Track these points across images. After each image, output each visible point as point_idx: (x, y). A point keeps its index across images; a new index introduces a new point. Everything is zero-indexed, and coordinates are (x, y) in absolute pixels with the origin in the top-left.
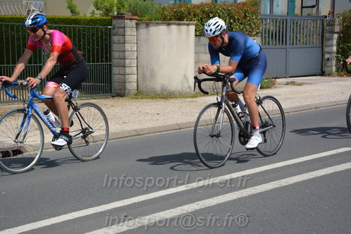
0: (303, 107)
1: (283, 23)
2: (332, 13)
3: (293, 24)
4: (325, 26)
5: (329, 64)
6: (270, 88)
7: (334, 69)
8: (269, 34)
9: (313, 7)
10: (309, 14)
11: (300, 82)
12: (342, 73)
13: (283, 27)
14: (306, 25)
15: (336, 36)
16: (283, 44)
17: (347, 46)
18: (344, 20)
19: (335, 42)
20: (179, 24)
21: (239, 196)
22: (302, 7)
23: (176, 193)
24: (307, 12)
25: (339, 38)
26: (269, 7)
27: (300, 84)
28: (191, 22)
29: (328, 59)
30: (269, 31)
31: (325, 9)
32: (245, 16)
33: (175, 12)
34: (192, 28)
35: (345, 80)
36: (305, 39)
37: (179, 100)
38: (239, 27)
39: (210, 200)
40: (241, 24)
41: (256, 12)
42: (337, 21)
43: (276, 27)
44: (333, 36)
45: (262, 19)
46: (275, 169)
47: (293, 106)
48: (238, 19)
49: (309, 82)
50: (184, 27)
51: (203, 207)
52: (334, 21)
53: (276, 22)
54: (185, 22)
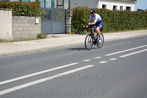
0: (58, 46)
1: (50, 12)
2: (69, 8)
3: (54, 12)
4: (66, 13)
5: (68, 29)
6: (45, 38)
7: (70, 31)
8: (44, 16)
9: (62, 5)
10: (60, 9)
11: (57, 36)
12: (73, 33)
13: (50, 13)
14: (59, 13)
15: (71, 18)
16: (50, 20)
17: (75, 22)
18: (74, 12)
19: (70, 20)
20: (4, 10)
21: (31, 85)
22: (57, 6)
23: (3, 84)
24: (59, 8)
25: (72, 19)
26: (44, 5)
27: (57, 37)
28: (10, 9)
29: (68, 27)
30: (44, 15)
31: (66, 7)
32: (34, 8)
33: (2, 5)
34: (11, 12)
35: (74, 36)
36: (59, 19)
37: (5, 43)
38: (32, 12)
39: (18, 86)
40: (32, 11)
41: (38, 7)
42: (71, 12)
43: (47, 13)
44: (69, 18)
45: (41, 10)
46: (47, 72)
47: (54, 46)
48: (31, 9)
49: (61, 36)
50: (7, 11)
51: (15, 90)
52: (70, 12)
53: (47, 11)
54: (7, 9)
